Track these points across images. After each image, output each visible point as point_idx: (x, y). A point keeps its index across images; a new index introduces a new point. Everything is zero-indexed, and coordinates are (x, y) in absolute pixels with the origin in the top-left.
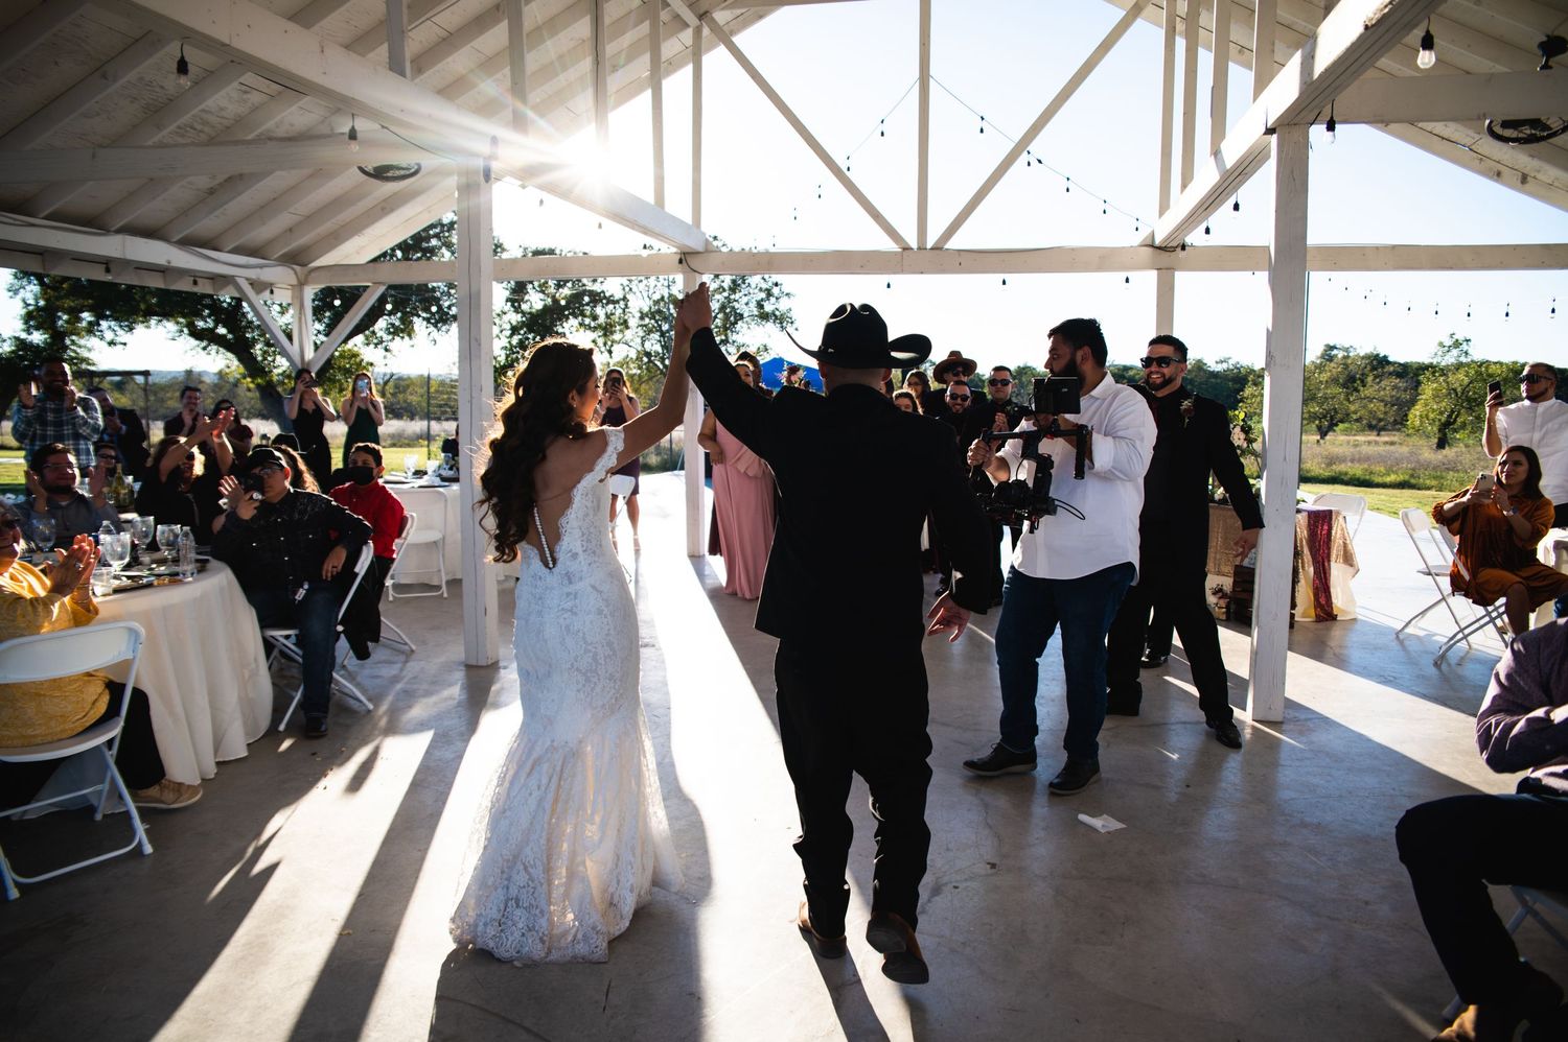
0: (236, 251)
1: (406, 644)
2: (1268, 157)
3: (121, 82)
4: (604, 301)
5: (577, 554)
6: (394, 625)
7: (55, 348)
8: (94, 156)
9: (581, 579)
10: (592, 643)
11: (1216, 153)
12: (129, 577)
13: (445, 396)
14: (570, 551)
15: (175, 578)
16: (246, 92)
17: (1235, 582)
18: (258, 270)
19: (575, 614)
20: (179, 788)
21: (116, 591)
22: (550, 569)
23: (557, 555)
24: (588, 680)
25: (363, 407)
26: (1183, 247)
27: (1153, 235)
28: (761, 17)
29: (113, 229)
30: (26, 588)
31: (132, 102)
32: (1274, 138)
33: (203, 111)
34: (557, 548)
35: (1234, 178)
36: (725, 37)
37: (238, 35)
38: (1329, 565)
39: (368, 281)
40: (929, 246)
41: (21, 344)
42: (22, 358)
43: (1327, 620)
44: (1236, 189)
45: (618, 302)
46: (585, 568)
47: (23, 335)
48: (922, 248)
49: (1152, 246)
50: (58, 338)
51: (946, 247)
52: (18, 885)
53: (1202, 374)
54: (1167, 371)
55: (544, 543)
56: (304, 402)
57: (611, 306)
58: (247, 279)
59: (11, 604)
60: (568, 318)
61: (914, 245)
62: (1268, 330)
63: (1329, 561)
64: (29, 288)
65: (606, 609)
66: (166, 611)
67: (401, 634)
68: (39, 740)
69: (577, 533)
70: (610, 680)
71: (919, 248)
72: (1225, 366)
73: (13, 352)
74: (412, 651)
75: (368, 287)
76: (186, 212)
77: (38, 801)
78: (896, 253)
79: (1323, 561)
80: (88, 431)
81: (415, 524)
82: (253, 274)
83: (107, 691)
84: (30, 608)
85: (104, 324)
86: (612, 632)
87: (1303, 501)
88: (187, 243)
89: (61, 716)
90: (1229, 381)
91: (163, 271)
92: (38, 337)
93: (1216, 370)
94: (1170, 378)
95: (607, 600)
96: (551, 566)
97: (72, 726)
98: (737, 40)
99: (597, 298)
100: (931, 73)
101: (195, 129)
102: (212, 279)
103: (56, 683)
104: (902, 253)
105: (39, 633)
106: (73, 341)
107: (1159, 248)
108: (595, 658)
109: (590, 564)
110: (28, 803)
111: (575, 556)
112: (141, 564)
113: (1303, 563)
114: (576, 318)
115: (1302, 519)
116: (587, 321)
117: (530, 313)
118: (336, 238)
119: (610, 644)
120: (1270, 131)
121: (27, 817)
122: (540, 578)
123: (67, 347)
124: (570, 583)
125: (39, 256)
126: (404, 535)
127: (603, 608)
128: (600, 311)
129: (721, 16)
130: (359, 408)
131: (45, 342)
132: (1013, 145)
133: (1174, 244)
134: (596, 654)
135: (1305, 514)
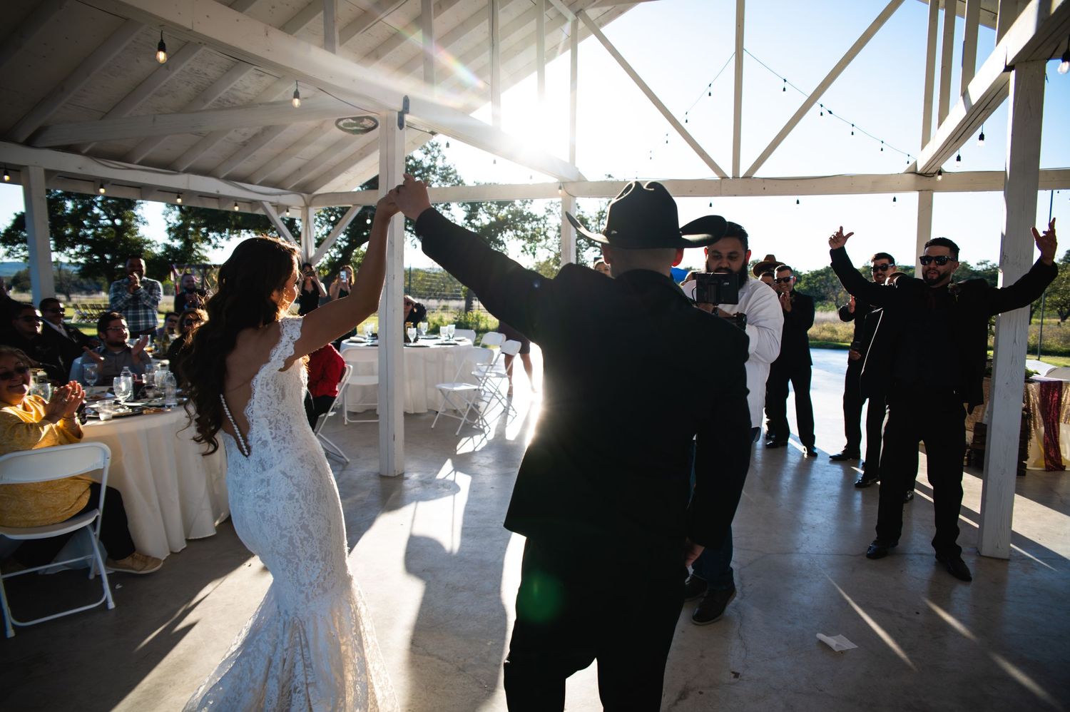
0: (263, 184)
1: (342, 457)
2: (1007, 94)
3: (177, 71)
4: (531, 219)
5: (266, 441)
6: (334, 443)
7: (187, 250)
8: (154, 120)
9: (272, 466)
10: (286, 529)
11: (965, 94)
12: (130, 407)
13: (429, 283)
14: (260, 439)
15: (160, 409)
16: (261, 76)
17: (975, 437)
18: (278, 197)
19: (268, 501)
20: (147, 559)
21: (115, 417)
22: (247, 456)
23: (250, 443)
24: (289, 561)
25: (344, 289)
26: (940, 173)
27: (916, 164)
28: (621, 12)
29: (182, 170)
30: (34, 416)
31: (188, 85)
32: (1013, 74)
33: (232, 89)
34: (249, 437)
35: (979, 113)
36: (595, 29)
37: (199, 23)
38: (1059, 425)
39: (350, 204)
40: (741, 175)
41: (168, 248)
42: (168, 257)
43: (1055, 470)
44: (981, 123)
45: (539, 220)
46: (275, 456)
47: (169, 242)
48: (736, 177)
49: (915, 173)
50: (188, 244)
51: (754, 176)
52: (14, 627)
53: (966, 272)
54: (941, 268)
55: (237, 432)
56: (306, 286)
57: (535, 223)
58: (271, 203)
59: (13, 427)
60: (506, 231)
61: (730, 175)
62: (1002, 234)
63: (1058, 422)
64: (174, 212)
65: (297, 494)
66: (148, 432)
67: (338, 449)
68: (39, 523)
69: (264, 422)
70: (311, 560)
71: (734, 177)
72: (984, 267)
73: (163, 253)
74: (347, 463)
75: (350, 207)
76: (230, 158)
77: (56, 562)
78: (716, 181)
79: (1053, 423)
80: (149, 303)
81: (351, 373)
82: (274, 199)
83: (89, 490)
84: (25, 431)
85: (211, 235)
86: (306, 515)
87: (1037, 373)
88: (231, 179)
89: (53, 508)
90: (988, 278)
91: (217, 198)
92: (177, 244)
93: (977, 269)
94: (944, 274)
95: (297, 485)
96: (247, 453)
97: (61, 515)
98: (604, 30)
99: (525, 218)
100: (745, 47)
101: (230, 102)
102: (250, 203)
103: (50, 485)
104: (721, 180)
105: (31, 449)
106: (197, 246)
107: (921, 174)
108: (291, 540)
109: (279, 451)
110: (49, 563)
111: (265, 444)
112: (147, 397)
113: (1035, 423)
114: (511, 230)
115: (1033, 387)
116: (519, 233)
117: (481, 227)
118: (331, 173)
119: (304, 527)
120: (1008, 69)
121: (48, 573)
122: (240, 465)
123: (194, 250)
124: (264, 470)
125: (139, 190)
126: (342, 381)
127: (295, 492)
128: (527, 226)
129: (592, 13)
130: (341, 290)
131: (181, 246)
132: (807, 98)
133: (933, 171)
134: (291, 539)
135: (1037, 384)
